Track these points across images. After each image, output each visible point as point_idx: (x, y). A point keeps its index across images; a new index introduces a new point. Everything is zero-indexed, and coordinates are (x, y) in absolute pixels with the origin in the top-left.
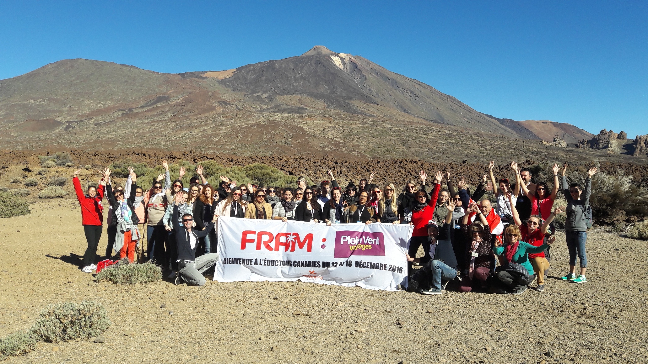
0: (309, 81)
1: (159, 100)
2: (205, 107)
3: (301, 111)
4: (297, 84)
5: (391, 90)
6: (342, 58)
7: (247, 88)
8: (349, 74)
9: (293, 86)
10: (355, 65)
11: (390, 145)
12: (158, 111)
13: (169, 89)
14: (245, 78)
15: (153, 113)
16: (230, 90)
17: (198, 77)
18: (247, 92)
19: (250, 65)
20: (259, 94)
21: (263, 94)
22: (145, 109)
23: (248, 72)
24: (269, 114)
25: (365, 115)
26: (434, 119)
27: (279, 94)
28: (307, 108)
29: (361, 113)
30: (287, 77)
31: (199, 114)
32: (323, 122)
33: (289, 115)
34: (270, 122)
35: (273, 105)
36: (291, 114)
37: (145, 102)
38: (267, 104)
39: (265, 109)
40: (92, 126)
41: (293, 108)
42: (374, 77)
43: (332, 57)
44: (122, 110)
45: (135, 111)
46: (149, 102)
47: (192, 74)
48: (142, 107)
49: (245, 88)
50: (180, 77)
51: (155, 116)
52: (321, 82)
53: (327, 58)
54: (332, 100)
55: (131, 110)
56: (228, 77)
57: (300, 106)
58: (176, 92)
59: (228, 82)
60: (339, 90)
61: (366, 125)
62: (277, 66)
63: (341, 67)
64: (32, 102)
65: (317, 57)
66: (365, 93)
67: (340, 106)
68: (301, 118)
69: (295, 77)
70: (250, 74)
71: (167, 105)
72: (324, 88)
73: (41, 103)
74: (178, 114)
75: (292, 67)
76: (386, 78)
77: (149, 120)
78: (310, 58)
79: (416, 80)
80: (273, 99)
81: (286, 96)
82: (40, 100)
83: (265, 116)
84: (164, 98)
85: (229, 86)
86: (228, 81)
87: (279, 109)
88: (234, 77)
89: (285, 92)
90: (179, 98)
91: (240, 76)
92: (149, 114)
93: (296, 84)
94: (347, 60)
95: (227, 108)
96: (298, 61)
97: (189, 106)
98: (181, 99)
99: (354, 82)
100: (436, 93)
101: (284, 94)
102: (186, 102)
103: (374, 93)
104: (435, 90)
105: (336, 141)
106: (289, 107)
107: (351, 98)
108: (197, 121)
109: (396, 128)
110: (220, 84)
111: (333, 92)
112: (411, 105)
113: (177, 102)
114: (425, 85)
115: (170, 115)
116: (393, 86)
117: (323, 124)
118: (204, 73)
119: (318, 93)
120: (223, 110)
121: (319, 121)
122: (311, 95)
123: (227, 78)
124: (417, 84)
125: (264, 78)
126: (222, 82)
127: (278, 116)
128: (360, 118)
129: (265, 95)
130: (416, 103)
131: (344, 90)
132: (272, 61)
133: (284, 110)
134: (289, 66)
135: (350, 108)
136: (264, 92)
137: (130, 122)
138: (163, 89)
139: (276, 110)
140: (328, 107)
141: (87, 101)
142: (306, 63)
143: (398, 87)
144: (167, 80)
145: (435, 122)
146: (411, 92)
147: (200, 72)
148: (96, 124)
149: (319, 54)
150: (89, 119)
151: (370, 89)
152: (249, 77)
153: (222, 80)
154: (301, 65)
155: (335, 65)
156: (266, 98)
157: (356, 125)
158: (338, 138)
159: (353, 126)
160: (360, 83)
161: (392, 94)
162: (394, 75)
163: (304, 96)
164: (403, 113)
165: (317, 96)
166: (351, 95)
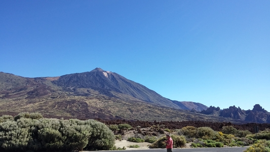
0: (92, 82)
1: (22, 89)
2: (43, 93)
3: (87, 95)
4: (87, 83)
5: (128, 87)
7: (65, 85)
8: (110, 80)
10: (113, 76)
12: (21, 95)
14: (64, 81)
15: (18, 95)
16: (57, 85)
17: (42, 79)
19: (67, 75)
23: (66, 78)
25: (116, 97)
27: (79, 88)
28: (91, 94)
30: (83, 80)
31: (40, 96)
32: (96, 100)
33: (82, 97)
34: (72, 100)
39: (71, 94)
41: (84, 94)
42: (121, 81)
43: (104, 73)
44: (4, 94)
45: (10, 94)
46: (17, 90)
48: (13, 93)
50: (34, 79)
52: (98, 83)
53: (101, 73)
54: (102, 91)
57: (87, 92)
58: (31, 86)
62: (79, 76)
63: (107, 77)
65: (97, 72)
66: (117, 88)
67: (106, 94)
68: (86, 98)
69: (86, 80)
71: (26, 92)
72: (99, 86)
74: (30, 96)
76: (126, 82)
77: (16, 98)
78: (94, 73)
79: (139, 84)
80: (76, 89)
81: (82, 88)
83: (71, 97)
84: (25, 88)
88: (59, 80)
91: (62, 79)
94: (110, 74)
95: (54, 94)
96: (88, 74)
97: (36, 92)
98: (33, 89)
99: (113, 83)
103: (121, 88)
104: (147, 88)
105: (100, 109)
108: (39, 99)
110: (52, 83)
111: (103, 87)
112: (136, 94)
113: (30, 91)
114: (142, 86)
115: (26, 96)
118: (45, 78)
122: (93, 88)
125: (72, 81)
127: (77, 97)
128: (113, 99)
129: (72, 88)
131: (108, 86)
132: (77, 73)
133: (80, 95)
134: (84, 75)
135: (110, 94)
137: (7, 99)
138: (25, 85)
139: (76, 94)
140: (100, 93)
142: (92, 75)
143: (131, 86)
144: (28, 80)
145: (146, 101)
146: (137, 88)
153: (54, 81)
155: (104, 76)
158: (102, 107)
162: (129, 81)
163: (90, 88)
164: (133, 97)
165: (96, 89)
166: (111, 89)
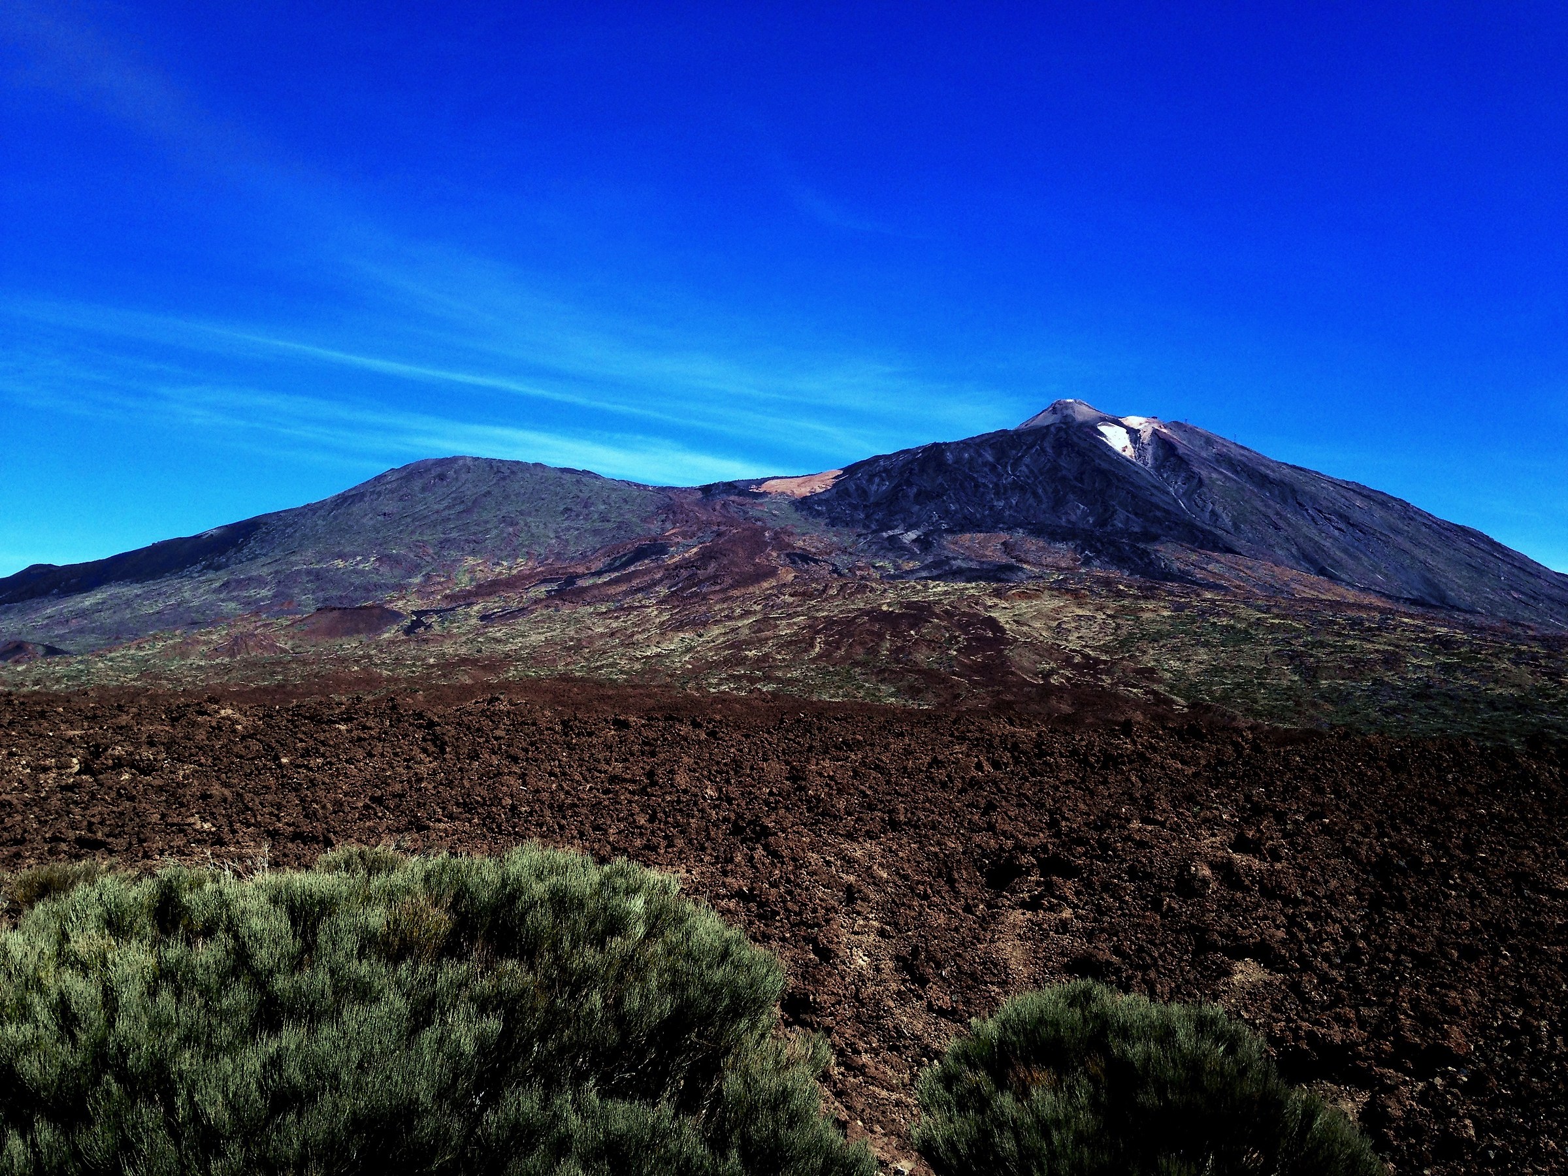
0: (1035, 494)
1: (639, 554)
2: (749, 569)
3: (1003, 576)
4: (1002, 503)
5: (1277, 513)
6: (1133, 433)
7: (867, 517)
8: (1152, 472)
9: (992, 508)
10: (1169, 447)
11: (1253, 668)
12: (635, 583)
13: (668, 525)
14: (864, 493)
15: (624, 587)
16: (822, 522)
17: (745, 493)
18: (866, 527)
19: (877, 459)
20: (897, 532)
21: (907, 531)
22: (606, 578)
23: (872, 477)
24: (912, 583)
25: (1193, 583)
26: (1415, 593)
27: (950, 531)
28: (1025, 566)
29: (1182, 577)
30: (977, 486)
31: (732, 587)
32: (1058, 603)
33: (969, 585)
34: (911, 605)
35: (930, 559)
36: (974, 584)
37: (607, 560)
38: (913, 557)
39: (907, 572)
40: (473, 621)
41: (985, 566)
42: (1226, 476)
43: (1103, 429)
44: (551, 581)
45: (581, 583)
46: (615, 559)
47: (730, 487)
48: (599, 573)
49: (862, 516)
50: (699, 495)
51: (626, 594)
52: (1071, 497)
53: (1090, 431)
54: (1098, 545)
55: (572, 579)
56: (819, 490)
57: (1005, 560)
58: (684, 535)
59: (819, 505)
60: (1121, 514)
61: (1187, 612)
62: (949, 458)
63: (1129, 453)
64: (340, 563)
65: (1059, 429)
66: (1199, 524)
67: (1120, 560)
68: (998, 593)
69: (996, 485)
70: (877, 480)
71: (659, 567)
72: (1078, 512)
73: (361, 566)
74: (683, 589)
75: (990, 459)
76: (1262, 480)
77: (612, 605)
78: (1041, 433)
79: (1357, 484)
80: (932, 543)
81: (968, 535)
82: (359, 558)
83: (902, 589)
84: (656, 549)
85: (819, 514)
86: (820, 502)
87: (944, 571)
88: (834, 491)
89: (968, 525)
90: (689, 547)
91: (852, 486)
92: (612, 591)
93: (999, 504)
94: (1146, 436)
95: (807, 571)
96: (1006, 444)
97: (712, 567)
98: (695, 550)
99: (1168, 493)
100: (1419, 519)
101: (963, 530)
102: (706, 556)
103: (1227, 520)
104: (1418, 512)
105: (1086, 657)
106: (974, 565)
107: (1155, 538)
108: (725, 606)
109: (1277, 621)
110: (797, 510)
111: (1102, 523)
112: (1339, 554)
113: (684, 559)
114: (1384, 498)
115: (663, 591)
116: (1285, 501)
117: (1057, 610)
118: (760, 482)
119: (1060, 527)
120: (796, 577)
121: (1048, 603)
122: (1037, 531)
123: (817, 494)
124: (1360, 494)
125: (912, 491)
126: (805, 504)
127: (940, 587)
128: (1171, 593)
129: (912, 535)
130: (1357, 548)
131: (1136, 514)
132: (936, 445)
133: (956, 574)
134: (980, 455)
135: (1151, 563)
136: (911, 527)
137: (566, 610)
138: (655, 527)
139: (935, 573)
140: (1087, 562)
141: (470, 561)
142: (1030, 448)
143: (1300, 504)
144: (668, 502)
145: (1414, 602)
146: (1341, 516)
147: (750, 482)
148: (483, 618)
149: (1067, 421)
150: (469, 605)
151: (1213, 512)
152: (874, 488)
153: (805, 498)
154: (1014, 452)
155: (1110, 449)
156: (914, 541)
157: (1157, 612)
158: (1094, 648)
159: (1145, 616)
160: (1184, 494)
161: (1281, 524)
162: (1287, 471)
163: (1020, 533)
164: (1314, 578)
165: (1055, 535)
166: (1154, 529)
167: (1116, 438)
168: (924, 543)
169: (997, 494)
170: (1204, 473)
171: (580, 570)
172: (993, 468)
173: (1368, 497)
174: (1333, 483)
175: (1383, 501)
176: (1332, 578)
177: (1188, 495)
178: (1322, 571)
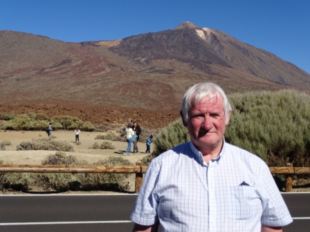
0: (178, 49)
1: (64, 62)
2: (97, 68)
3: (170, 72)
5: (243, 57)
6: (205, 32)
7: (130, 54)
8: (210, 44)
9: (166, 52)
10: (214, 37)
12: (63, 71)
13: (71, 54)
14: (129, 46)
15: (59, 72)
16: (117, 55)
17: (93, 45)
18: (130, 56)
19: (133, 36)
20: (139, 58)
22: (53, 69)
23: (131, 42)
24: (145, 74)
25: (221, 76)
26: (276, 80)
27: (154, 59)
28: (176, 70)
29: (218, 74)
30: (162, 46)
31: (92, 73)
32: (186, 81)
33: (161, 75)
34: (146, 80)
35: (149, 67)
36: (163, 75)
37: (53, 64)
38: (144, 66)
39: (143, 70)
40: (14, 81)
41: (165, 69)
42: (230, 46)
43: (197, 31)
46: (56, 64)
47: (89, 43)
48: (51, 68)
50: (80, 45)
52: (188, 50)
53: (193, 31)
54: (196, 64)
55: (43, 69)
56: (116, 45)
57: (170, 68)
58: (76, 57)
60: (202, 56)
62: (154, 37)
63: (204, 38)
65: (185, 30)
66: (222, 59)
67: (202, 69)
68: (170, 77)
69: (167, 45)
70: (133, 43)
71: (70, 66)
72: (190, 55)
74: (77, 73)
75: (165, 38)
76: (239, 48)
77: (56, 77)
78: (180, 31)
79: (263, 50)
80: (149, 62)
81: (159, 60)
83: (142, 75)
84: (68, 61)
85: (116, 52)
86: (116, 49)
87: (153, 70)
88: (120, 45)
89: (159, 57)
90: (78, 61)
91: (125, 44)
92: (56, 73)
93: (168, 51)
94: (209, 33)
95: (114, 69)
96: (170, 34)
97: (86, 67)
98: (80, 62)
99: (214, 50)
101: (158, 58)
102: (84, 64)
103: (230, 59)
104: (279, 58)
106: (161, 69)
107: (211, 63)
108: (91, 79)
110: (109, 51)
111: (196, 58)
113: (77, 64)
115: (71, 73)
116: (244, 53)
118: (98, 42)
119: (185, 58)
120: (111, 71)
122: (179, 60)
124: (264, 52)
125: (143, 46)
126: (111, 49)
127: (153, 75)
128: (216, 79)
129: (143, 60)
130: (263, 67)
131: (206, 56)
132: (150, 33)
133: (157, 71)
134: (163, 37)
135: (210, 70)
136: (143, 57)
137: (42, 78)
138: (67, 54)
139: (151, 71)
140: (192, 69)
141: (11, 63)
142: (177, 35)
143: (249, 55)
144: (71, 47)
145: (277, 83)
146: (259, 59)
147: (95, 42)
148: (17, 80)
149: (187, 28)
150: (12, 76)
151: (226, 56)
152: (132, 45)
153: (112, 47)
154: (172, 36)
155: (199, 36)
156: (145, 61)
161: (244, 60)
162: (245, 45)
163: (174, 60)
164: (251, 75)
165: (184, 61)
166: (211, 60)
167: (200, 33)
168: (147, 62)
169: (168, 48)
170: (224, 45)
171: (45, 66)
172: (166, 41)
173: (266, 53)
174: (257, 49)
175: (270, 55)
176: (256, 75)
177: (219, 51)
178: (253, 73)
